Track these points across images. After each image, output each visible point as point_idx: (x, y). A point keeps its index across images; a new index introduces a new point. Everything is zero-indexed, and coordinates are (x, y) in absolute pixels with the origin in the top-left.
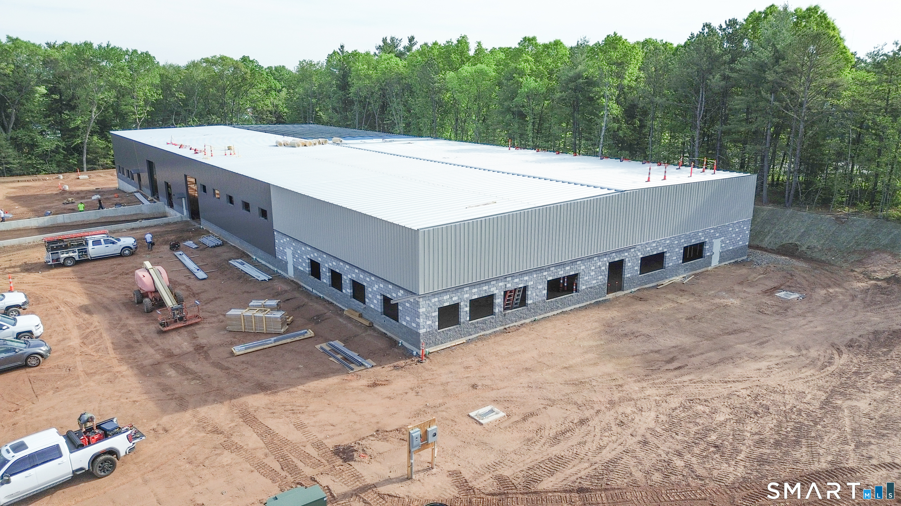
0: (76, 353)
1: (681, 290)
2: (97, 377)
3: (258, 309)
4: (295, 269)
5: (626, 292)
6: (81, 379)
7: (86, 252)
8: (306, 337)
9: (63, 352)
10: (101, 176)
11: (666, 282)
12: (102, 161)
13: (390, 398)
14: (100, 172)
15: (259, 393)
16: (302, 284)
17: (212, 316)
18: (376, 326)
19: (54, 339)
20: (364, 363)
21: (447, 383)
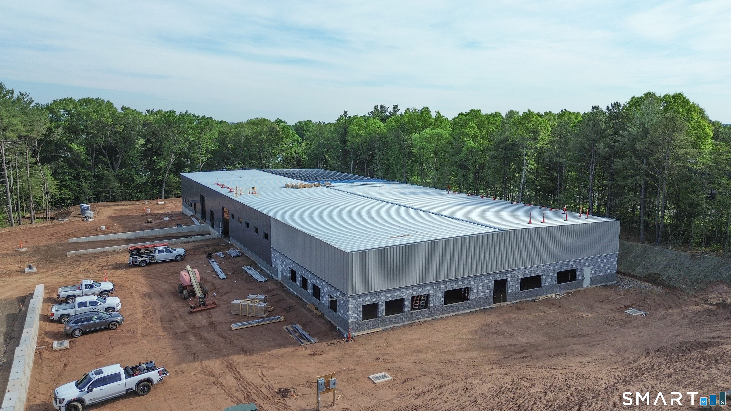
0: (139, 323)
1: (552, 304)
2: (149, 338)
3: (251, 300)
4: (282, 274)
5: (509, 303)
6: (139, 339)
7: (153, 257)
8: (279, 321)
9: (131, 322)
10: (172, 203)
11: (543, 297)
12: (175, 192)
13: (321, 363)
14: (172, 200)
15: (242, 354)
16: (285, 285)
17: (224, 304)
18: (325, 316)
19: (127, 313)
20: (311, 340)
21: (361, 356)
